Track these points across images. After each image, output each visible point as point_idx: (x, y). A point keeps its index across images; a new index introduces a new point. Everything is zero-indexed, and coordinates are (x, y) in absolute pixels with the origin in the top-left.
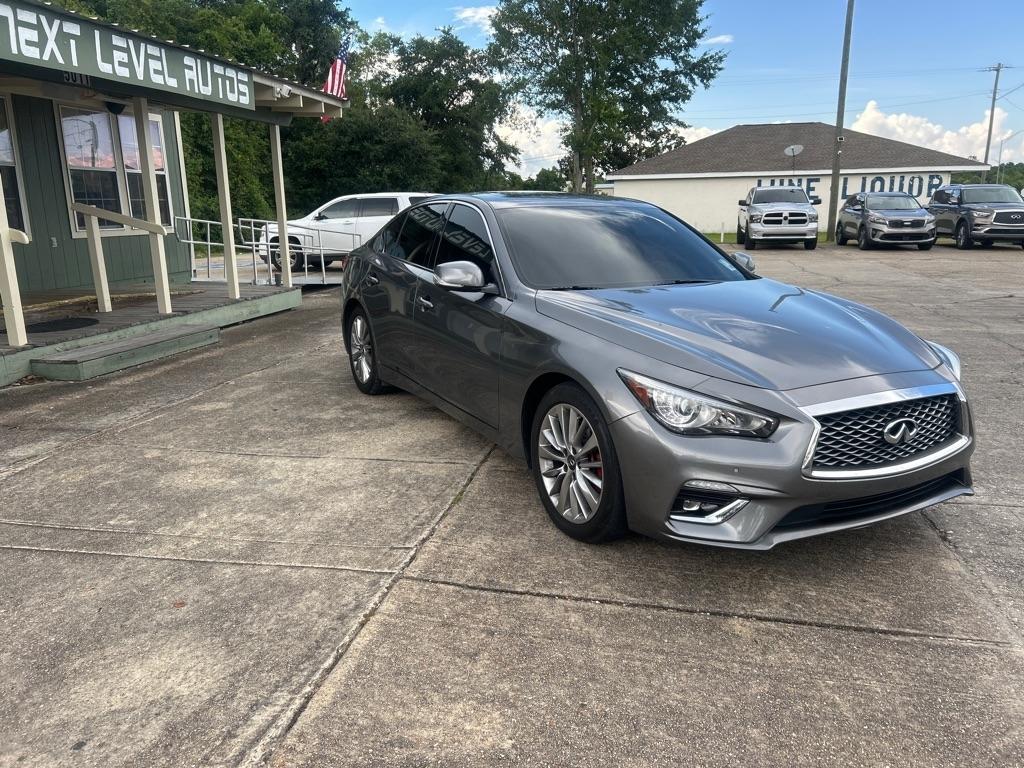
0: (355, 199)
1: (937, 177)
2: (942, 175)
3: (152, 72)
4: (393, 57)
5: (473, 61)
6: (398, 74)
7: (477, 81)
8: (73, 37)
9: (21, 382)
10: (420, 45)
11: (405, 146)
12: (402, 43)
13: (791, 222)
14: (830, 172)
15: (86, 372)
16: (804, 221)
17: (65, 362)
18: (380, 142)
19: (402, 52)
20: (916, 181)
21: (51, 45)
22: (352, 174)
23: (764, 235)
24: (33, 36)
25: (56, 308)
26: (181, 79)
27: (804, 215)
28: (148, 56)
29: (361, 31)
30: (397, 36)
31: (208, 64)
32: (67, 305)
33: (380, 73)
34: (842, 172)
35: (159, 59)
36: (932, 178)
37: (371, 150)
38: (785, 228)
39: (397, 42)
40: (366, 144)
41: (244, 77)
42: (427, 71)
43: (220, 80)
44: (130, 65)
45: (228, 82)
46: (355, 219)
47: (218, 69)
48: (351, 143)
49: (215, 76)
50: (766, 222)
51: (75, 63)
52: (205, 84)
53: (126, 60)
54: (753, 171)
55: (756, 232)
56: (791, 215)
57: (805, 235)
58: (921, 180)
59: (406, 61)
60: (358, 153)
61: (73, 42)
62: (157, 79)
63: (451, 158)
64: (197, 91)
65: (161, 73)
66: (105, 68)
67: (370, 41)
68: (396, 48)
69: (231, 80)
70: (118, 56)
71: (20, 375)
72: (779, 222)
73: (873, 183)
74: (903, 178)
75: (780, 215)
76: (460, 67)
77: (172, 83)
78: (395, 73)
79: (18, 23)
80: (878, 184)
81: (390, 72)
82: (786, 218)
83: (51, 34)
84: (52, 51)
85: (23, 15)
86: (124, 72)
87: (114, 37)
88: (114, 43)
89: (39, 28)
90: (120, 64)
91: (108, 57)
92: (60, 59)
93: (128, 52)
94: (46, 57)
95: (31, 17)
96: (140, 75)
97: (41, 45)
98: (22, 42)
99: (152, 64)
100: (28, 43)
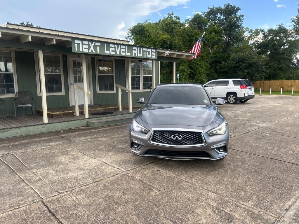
0: (216, 81)
3: (122, 52)
4: (261, 35)
5: (290, 34)
6: (262, 41)
7: (291, 40)
8: (98, 46)
9: (84, 127)
10: (271, 31)
11: (253, 63)
12: (264, 31)
15: (96, 126)
17: (92, 123)
18: (246, 63)
19: (264, 34)
21: (92, 48)
22: (235, 73)
24: (87, 47)
25: (107, 109)
26: (132, 53)
28: (121, 48)
29: (250, 29)
30: (263, 29)
31: (141, 48)
32: (110, 109)
33: (256, 41)
35: (125, 49)
37: (242, 65)
39: (262, 31)
40: (241, 63)
41: (155, 51)
42: (272, 39)
43: (145, 52)
44: (115, 51)
45: (148, 52)
46: (215, 87)
47: (145, 49)
48: (236, 63)
49: (143, 51)
51: (98, 52)
52: (140, 53)
53: (114, 50)
59: (265, 36)
60: (238, 66)
61: (98, 47)
62: (123, 54)
63: (277, 66)
64: (137, 56)
65: (125, 52)
66: (107, 52)
67: (253, 32)
68: (262, 33)
69: (149, 52)
70: (111, 49)
71: (84, 125)
76: (285, 36)
77: (128, 54)
78: (261, 41)
79: (83, 44)
81: (259, 40)
83: (92, 46)
84: (92, 50)
85: (84, 42)
86: (114, 53)
87: (111, 45)
88: (111, 46)
89: (89, 45)
90: (112, 51)
91: (108, 50)
92: (94, 51)
93: (115, 48)
94: (90, 51)
95: (86, 43)
96: (118, 53)
97: (89, 48)
98: (83, 48)
99: (122, 50)
100: (85, 48)
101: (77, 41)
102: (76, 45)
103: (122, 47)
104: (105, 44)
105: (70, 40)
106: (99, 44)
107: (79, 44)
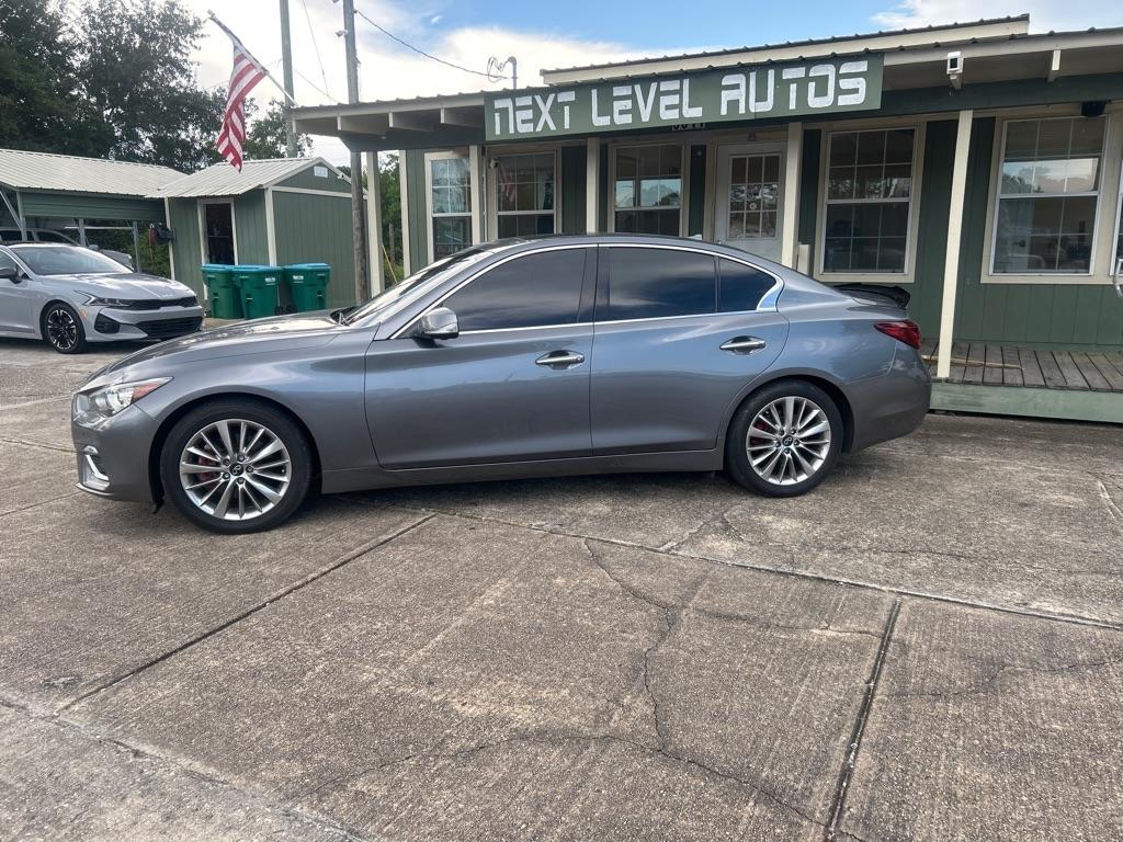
3: (662, 109)
8: (568, 103)
21: (546, 117)
24: (529, 114)
28: (659, 94)
31: (773, 73)
35: (679, 92)
43: (794, 86)
44: (635, 111)
45: (812, 85)
47: (793, 74)
49: (781, 85)
51: (567, 126)
53: (629, 107)
61: (567, 109)
62: (669, 116)
64: (742, 111)
65: (679, 106)
66: (600, 122)
69: (822, 80)
70: (618, 106)
77: (696, 113)
79: (516, 109)
83: (545, 109)
84: (546, 122)
85: (521, 102)
86: (628, 119)
87: (618, 91)
88: (615, 95)
89: (535, 107)
90: (622, 112)
91: (606, 110)
92: (552, 127)
93: (633, 97)
94: (539, 129)
95: (527, 101)
96: (645, 116)
97: (535, 121)
98: (519, 121)
99: (665, 101)
100: (524, 122)
101: (499, 104)
102: (497, 115)
103: (665, 86)
104: (594, 93)
105: (481, 102)
106: (570, 96)
107: (504, 112)
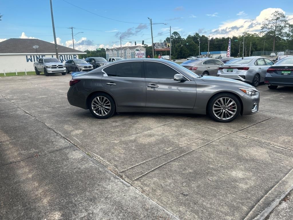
1: (75, 55)
2: (77, 55)
13: (59, 68)
14: (55, 53)
16: (62, 67)
20: (70, 56)
23: (52, 72)
27: (62, 65)
34: (59, 53)
36: (74, 56)
38: (58, 69)
50: (52, 68)
54: (24, 53)
55: (49, 71)
56: (59, 65)
57: (63, 71)
58: (71, 56)
72: (56, 68)
73: (60, 57)
74: (67, 56)
75: (56, 66)
80: (61, 57)
82: (57, 67)
